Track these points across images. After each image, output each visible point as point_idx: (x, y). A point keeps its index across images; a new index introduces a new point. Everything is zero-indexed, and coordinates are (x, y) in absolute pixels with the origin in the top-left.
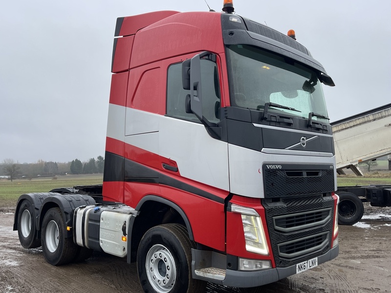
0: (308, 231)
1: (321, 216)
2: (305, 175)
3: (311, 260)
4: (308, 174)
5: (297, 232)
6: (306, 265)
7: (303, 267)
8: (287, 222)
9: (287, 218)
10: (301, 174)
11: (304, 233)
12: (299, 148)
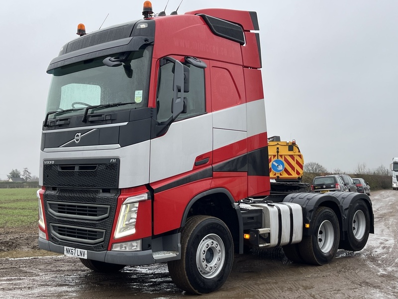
0: (77, 222)
1: (96, 211)
2: (77, 169)
3: (79, 250)
4: (81, 168)
5: (65, 219)
6: (74, 251)
7: (70, 251)
8: (59, 208)
9: (59, 205)
10: (73, 168)
11: (72, 221)
12: (74, 145)
